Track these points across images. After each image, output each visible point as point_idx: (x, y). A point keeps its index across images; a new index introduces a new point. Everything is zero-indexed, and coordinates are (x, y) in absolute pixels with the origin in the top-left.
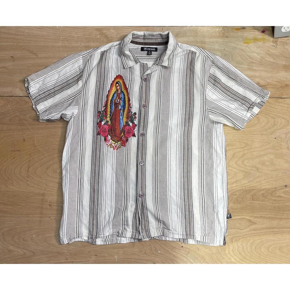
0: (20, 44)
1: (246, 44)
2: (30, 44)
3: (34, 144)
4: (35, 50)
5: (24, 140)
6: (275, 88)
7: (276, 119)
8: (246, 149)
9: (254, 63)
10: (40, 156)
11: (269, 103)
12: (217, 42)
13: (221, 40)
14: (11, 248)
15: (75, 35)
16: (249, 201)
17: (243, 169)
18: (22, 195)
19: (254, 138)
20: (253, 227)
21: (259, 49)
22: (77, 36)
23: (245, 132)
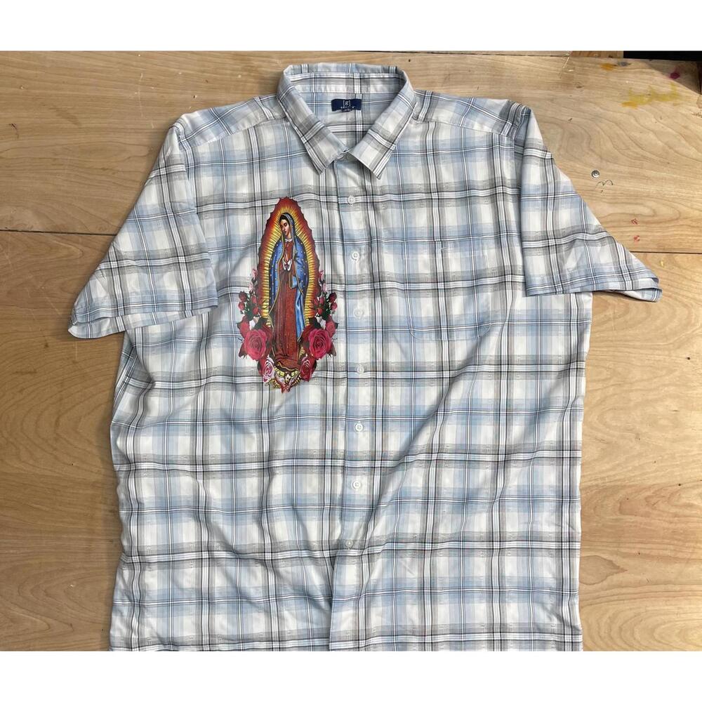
0: (33, 91)
1: (627, 108)
2: (60, 93)
3: (71, 358)
4: (72, 109)
5: (47, 346)
6: (698, 227)
7: (693, 310)
8: (613, 385)
9: (645, 158)
10: (86, 388)
11: (679, 267)
12: (552, 100)
13: (562, 94)
14: (17, 612)
15: (176, 70)
16: (612, 515)
17: (600, 435)
18: (42, 485)
19: (635, 357)
20: (617, 578)
21: (662, 121)
22: (183, 74)
23: (612, 341)
